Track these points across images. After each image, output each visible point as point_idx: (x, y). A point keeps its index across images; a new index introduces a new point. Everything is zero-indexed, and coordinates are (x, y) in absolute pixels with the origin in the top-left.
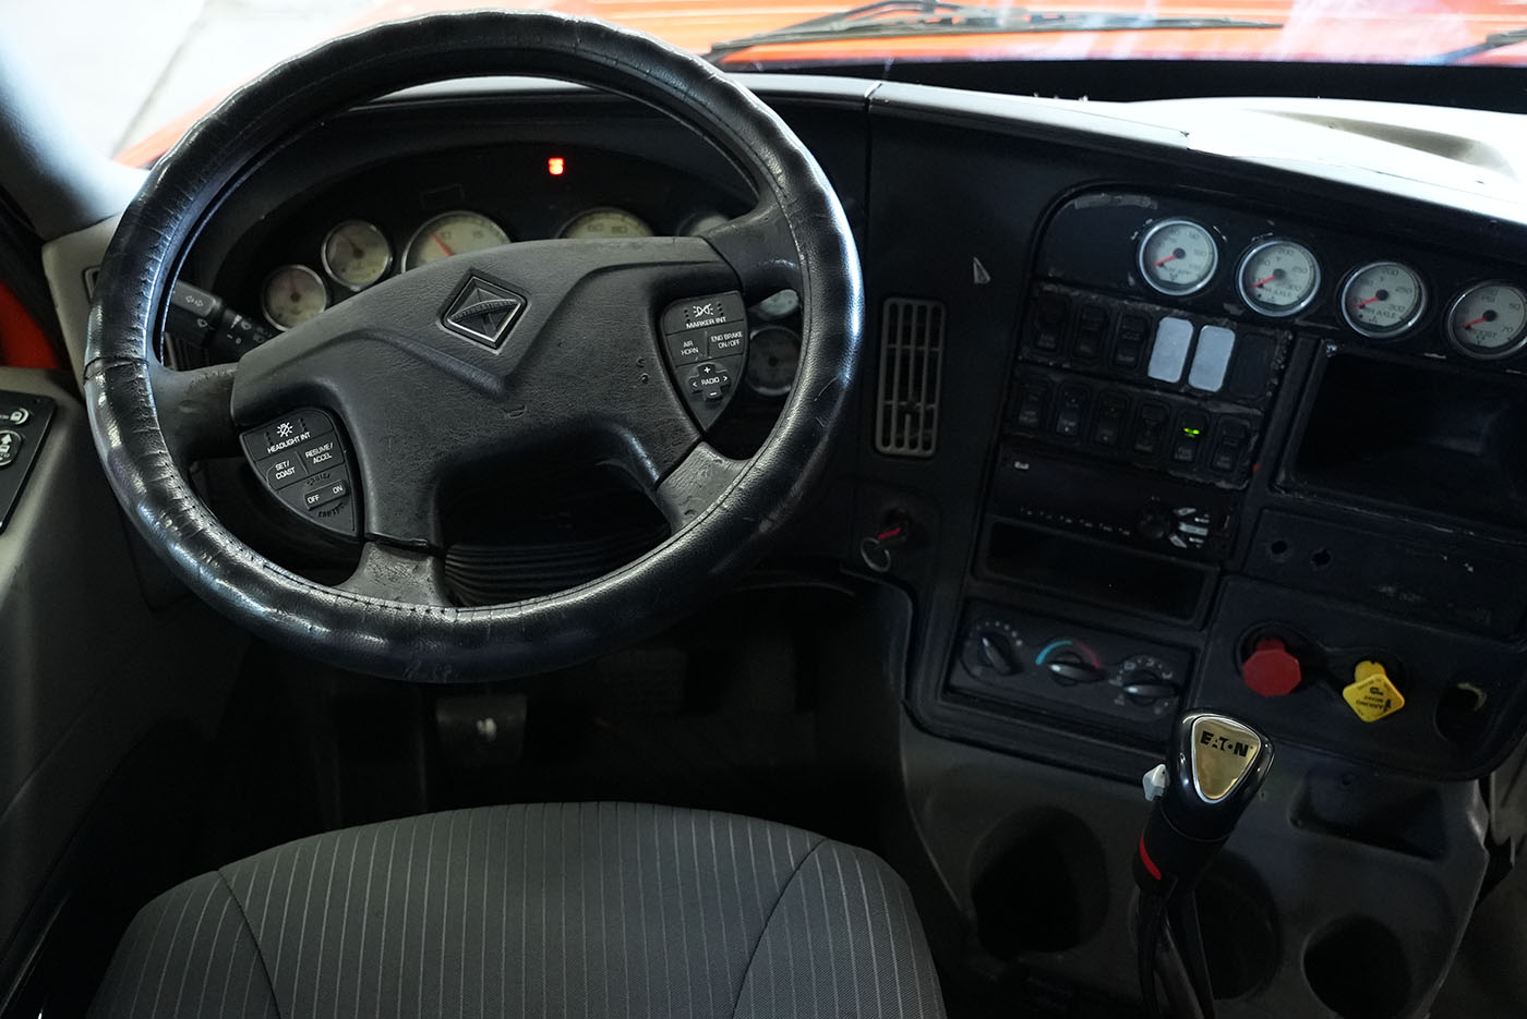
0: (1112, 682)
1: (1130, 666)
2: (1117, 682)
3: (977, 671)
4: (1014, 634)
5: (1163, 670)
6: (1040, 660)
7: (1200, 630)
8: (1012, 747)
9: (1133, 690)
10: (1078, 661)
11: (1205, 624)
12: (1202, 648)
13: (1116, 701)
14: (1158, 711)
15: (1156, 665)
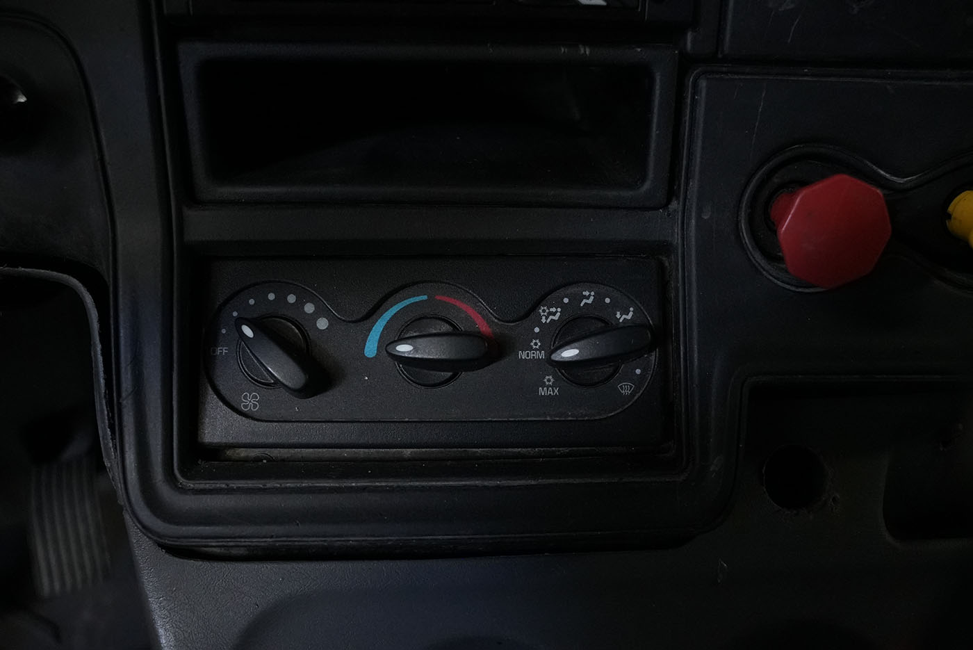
0: (523, 355)
1: (550, 314)
2: (533, 352)
3: (250, 401)
4: (309, 308)
5: (615, 306)
6: (371, 349)
7: (665, 206)
8: (352, 541)
9: (569, 353)
10: (445, 328)
11: (671, 194)
12: (677, 240)
13: (542, 392)
14: (626, 389)
15: (599, 299)
